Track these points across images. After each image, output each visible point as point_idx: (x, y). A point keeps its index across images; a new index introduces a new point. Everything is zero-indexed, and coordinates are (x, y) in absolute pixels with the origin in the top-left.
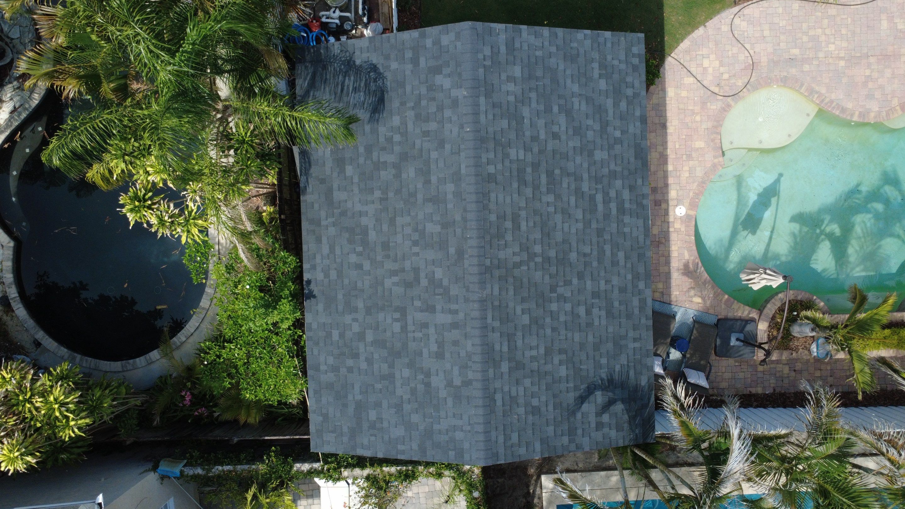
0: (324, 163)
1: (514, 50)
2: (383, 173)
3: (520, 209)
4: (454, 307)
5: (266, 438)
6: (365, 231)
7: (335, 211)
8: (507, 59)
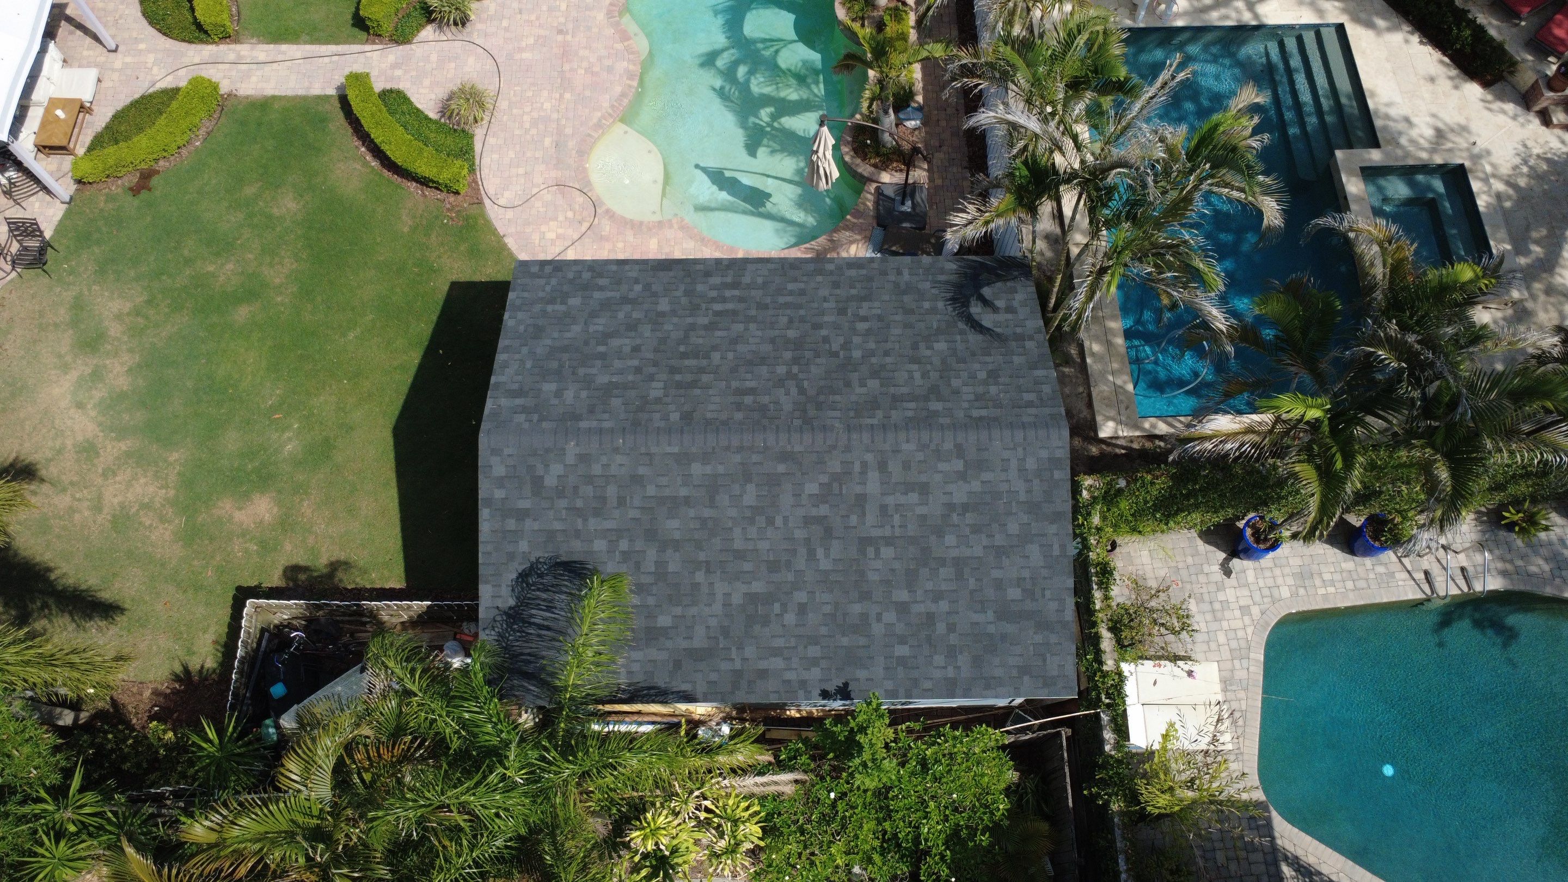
0: (650, 661)
1: (521, 390)
2: (671, 568)
3: (728, 387)
4: (857, 467)
5: (1071, 804)
6: (752, 598)
7: (721, 646)
8: (533, 398)
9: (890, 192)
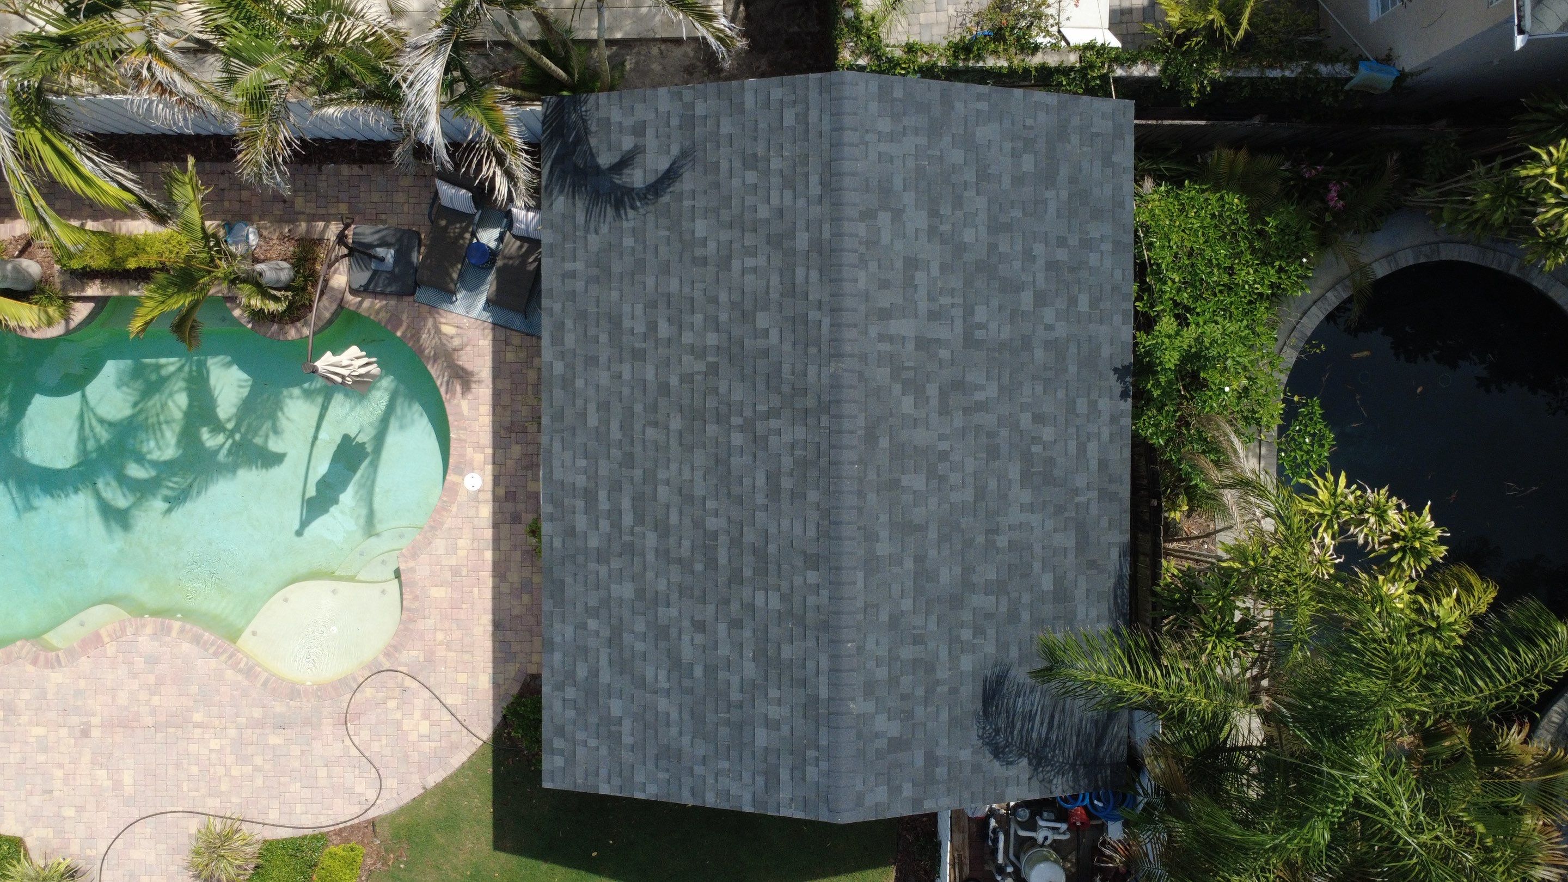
0: (1088, 596)
1: (766, 773)
2: (992, 576)
3: (766, 508)
4: (885, 347)
5: (1203, 123)
6: (1026, 476)
7: (1074, 514)
8: (779, 758)
9: (363, 277)
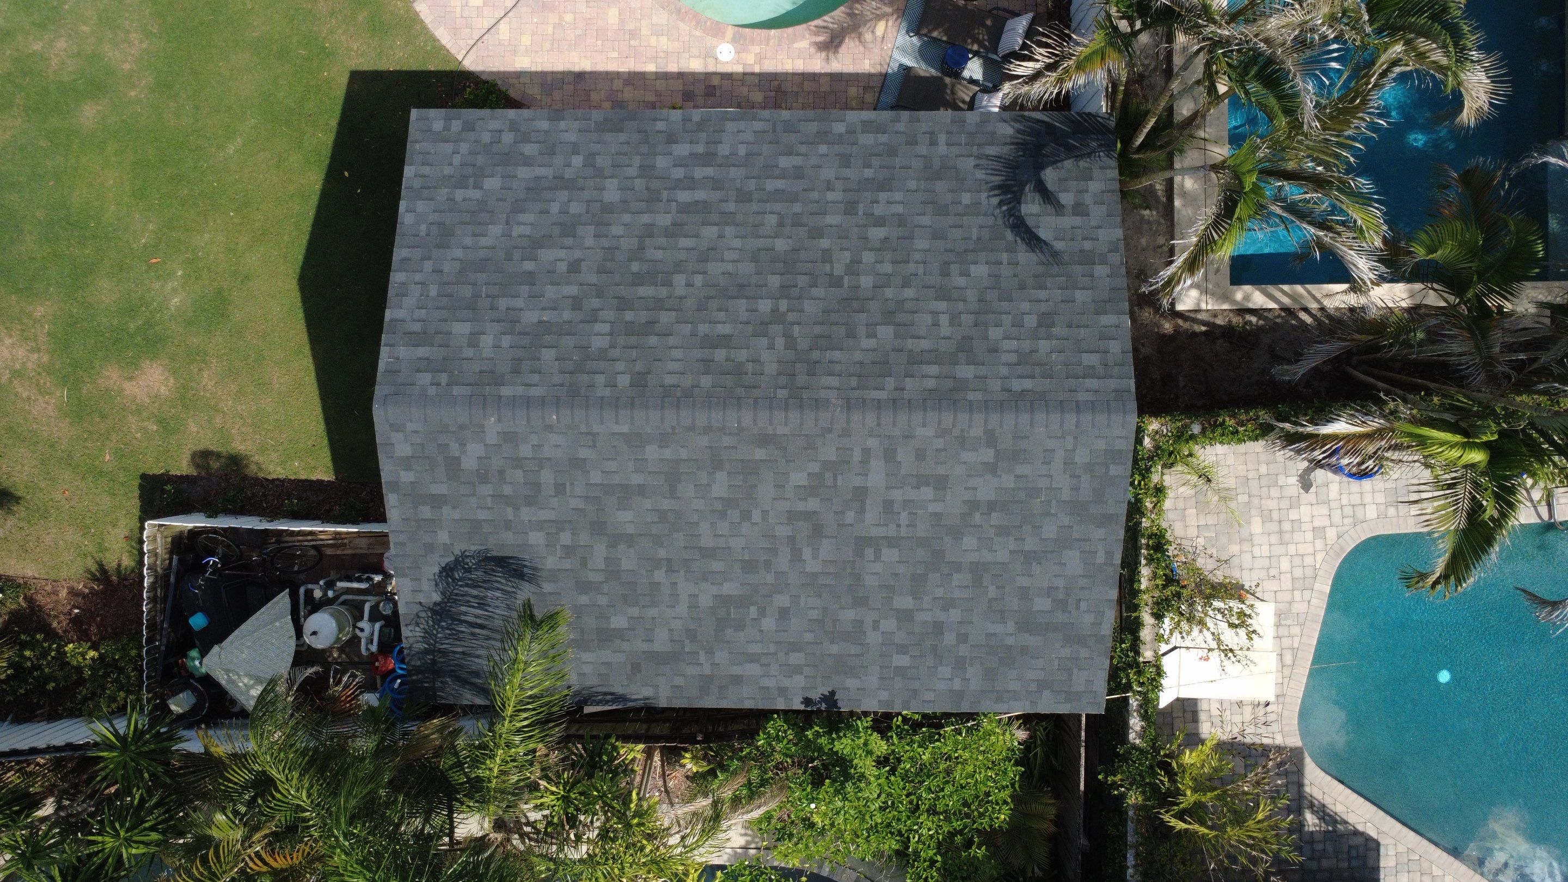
0: (604, 663)
1: (425, 333)
2: (626, 565)
4: (857, 456)
5: (1082, 787)
6: (724, 601)
7: (687, 650)
8: (440, 346)
